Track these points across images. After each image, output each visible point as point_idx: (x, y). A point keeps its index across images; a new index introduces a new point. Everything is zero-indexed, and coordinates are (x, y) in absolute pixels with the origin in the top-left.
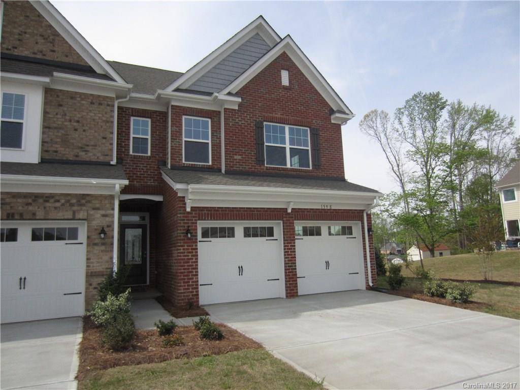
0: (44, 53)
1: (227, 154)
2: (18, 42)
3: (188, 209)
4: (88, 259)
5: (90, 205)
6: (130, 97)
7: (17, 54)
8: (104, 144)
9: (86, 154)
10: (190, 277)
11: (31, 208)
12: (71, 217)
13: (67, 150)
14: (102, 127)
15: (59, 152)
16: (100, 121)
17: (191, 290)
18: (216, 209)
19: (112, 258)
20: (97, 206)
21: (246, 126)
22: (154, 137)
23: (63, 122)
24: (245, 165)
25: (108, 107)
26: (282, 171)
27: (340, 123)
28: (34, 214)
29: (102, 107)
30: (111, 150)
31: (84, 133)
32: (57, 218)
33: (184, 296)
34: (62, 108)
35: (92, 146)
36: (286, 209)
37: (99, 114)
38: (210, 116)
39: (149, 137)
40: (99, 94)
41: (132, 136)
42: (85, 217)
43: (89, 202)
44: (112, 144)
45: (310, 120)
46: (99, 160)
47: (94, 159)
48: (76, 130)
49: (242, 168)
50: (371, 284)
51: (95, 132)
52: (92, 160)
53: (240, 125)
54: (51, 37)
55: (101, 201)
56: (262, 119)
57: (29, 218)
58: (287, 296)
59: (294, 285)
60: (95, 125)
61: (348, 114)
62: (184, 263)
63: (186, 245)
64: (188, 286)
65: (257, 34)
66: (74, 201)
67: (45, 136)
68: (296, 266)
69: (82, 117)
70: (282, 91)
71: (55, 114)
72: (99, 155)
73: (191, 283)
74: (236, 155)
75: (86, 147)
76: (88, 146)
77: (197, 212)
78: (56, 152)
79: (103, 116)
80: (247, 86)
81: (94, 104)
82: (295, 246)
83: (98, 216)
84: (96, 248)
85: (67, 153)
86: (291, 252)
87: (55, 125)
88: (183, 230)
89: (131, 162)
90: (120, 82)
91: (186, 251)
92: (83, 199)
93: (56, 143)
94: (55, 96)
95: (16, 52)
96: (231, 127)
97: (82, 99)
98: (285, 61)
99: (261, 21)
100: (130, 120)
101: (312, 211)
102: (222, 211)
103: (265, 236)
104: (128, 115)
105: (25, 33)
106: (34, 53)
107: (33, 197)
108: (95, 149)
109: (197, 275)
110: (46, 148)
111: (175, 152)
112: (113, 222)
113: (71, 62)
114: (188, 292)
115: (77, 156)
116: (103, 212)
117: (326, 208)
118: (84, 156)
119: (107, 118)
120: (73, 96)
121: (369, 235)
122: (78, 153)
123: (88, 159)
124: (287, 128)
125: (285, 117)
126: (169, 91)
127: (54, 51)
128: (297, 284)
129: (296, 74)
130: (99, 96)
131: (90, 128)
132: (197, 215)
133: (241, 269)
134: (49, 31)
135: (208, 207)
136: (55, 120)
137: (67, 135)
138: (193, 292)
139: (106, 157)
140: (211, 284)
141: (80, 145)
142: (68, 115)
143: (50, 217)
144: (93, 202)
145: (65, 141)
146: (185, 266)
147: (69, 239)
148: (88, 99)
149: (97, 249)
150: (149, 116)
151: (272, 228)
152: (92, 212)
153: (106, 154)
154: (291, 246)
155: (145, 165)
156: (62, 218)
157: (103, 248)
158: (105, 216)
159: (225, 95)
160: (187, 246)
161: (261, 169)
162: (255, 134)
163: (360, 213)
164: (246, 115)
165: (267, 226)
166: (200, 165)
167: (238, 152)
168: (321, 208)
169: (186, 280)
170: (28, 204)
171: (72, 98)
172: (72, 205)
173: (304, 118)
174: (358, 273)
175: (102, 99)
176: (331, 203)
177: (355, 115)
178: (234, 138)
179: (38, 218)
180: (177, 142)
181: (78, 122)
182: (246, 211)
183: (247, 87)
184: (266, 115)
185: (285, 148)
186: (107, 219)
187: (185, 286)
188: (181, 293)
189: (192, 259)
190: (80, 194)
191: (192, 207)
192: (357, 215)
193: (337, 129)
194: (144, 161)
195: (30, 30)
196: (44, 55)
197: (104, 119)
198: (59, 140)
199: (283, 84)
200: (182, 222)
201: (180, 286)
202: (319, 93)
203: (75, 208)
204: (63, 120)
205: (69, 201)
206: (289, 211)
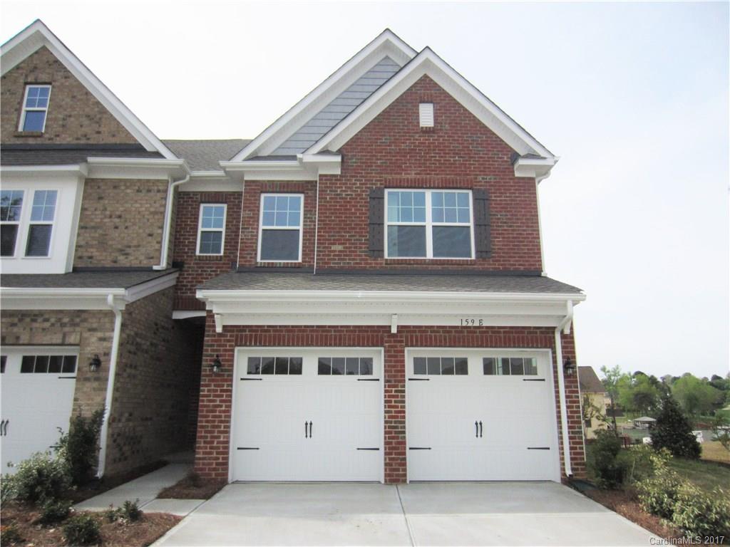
0: (88, 137)
1: (321, 243)
2: (61, 129)
3: (219, 330)
4: (76, 400)
5: (86, 325)
6: (191, 177)
7: (59, 143)
8: (149, 242)
9: (127, 258)
10: (216, 434)
11: (15, 330)
12: (59, 341)
13: (104, 254)
14: (148, 220)
15: (94, 258)
16: (147, 213)
17: (215, 455)
18: (266, 328)
19: (104, 399)
20: (95, 326)
21: (353, 199)
22: (230, 228)
23: (101, 219)
24: (349, 259)
25: (158, 194)
26: (415, 266)
27: (533, 175)
28: (18, 338)
29: (152, 194)
30: (159, 251)
31: (126, 231)
32: (44, 343)
33: (204, 464)
34: (101, 201)
35: (135, 246)
36: (390, 327)
37: (147, 203)
38: (300, 190)
39: (223, 230)
40: (148, 178)
41: (200, 229)
42: (77, 342)
43: (85, 320)
44: (160, 243)
45: (473, 177)
46: (142, 266)
47: (135, 264)
48: (116, 227)
49: (344, 263)
50: (569, 472)
51: (140, 228)
52: (133, 266)
53: (342, 198)
54: (98, 116)
55: (100, 319)
56: (381, 184)
57: (11, 342)
58: (386, 481)
59: (399, 461)
60: (139, 219)
61: (545, 158)
62: (207, 411)
63: (213, 384)
64: (211, 448)
65: (387, 58)
66: (66, 320)
67: (81, 238)
68: (404, 427)
69: (125, 210)
70: (420, 136)
71: (93, 209)
72: (142, 258)
73: (215, 444)
74: (334, 244)
75: (128, 249)
76: (129, 247)
77: (235, 333)
78: (91, 257)
79: (151, 206)
80: (359, 136)
81: (141, 191)
82: (404, 391)
83: (94, 339)
84: (88, 384)
85: (104, 258)
86: (395, 402)
87: (92, 224)
88: (211, 361)
89: (195, 266)
90: (170, 158)
91: (212, 394)
92: (78, 316)
93: (92, 246)
94: (96, 187)
95: (58, 141)
96: (328, 202)
97: (127, 188)
98: (426, 89)
99: (388, 36)
100: (199, 208)
101: (441, 330)
102: (274, 331)
103: (357, 374)
104: (195, 201)
105: (70, 116)
106: (78, 139)
107: (20, 316)
108: (137, 250)
109: (227, 432)
110: (80, 254)
111: (246, 247)
112: (110, 348)
113: (118, 142)
114: (210, 459)
115: (115, 262)
116: (100, 334)
117: (470, 324)
118: (123, 261)
119: (156, 208)
120: (116, 184)
121: (566, 376)
122: (117, 257)
123: (128, 265)
124: (428, 194)
125: (424, 177)
126: (239, 161)
127: (99, 132)
128: (405, 459)
129: (448, 106)
130: (148, 181)
131: (134, 224)
132: (234, 338)
133: (309, 426)
134: (96, 109)
135: (251, 326)
136: (93, 217)
137: (106, 235)
138: (218, 459)
139: (151, 260)
140: (258, 449)
141: (120, 246)
142: (108, 209)
143: (35, 342)
144: (90, 320)
145: (103, 244)
146: (208, 416)
147: (64, 371)
148: (135, 185)
149: (88, 386)
150: (224, 200)
151: (371, 360)
152: (86, 335)
153: (151, 255)
154: (396, 391)
155: (214, 269)
156: (50, 343)
157: (95, 384)
158: (102, 339)
159: (314, 154)
160: (215, 386)
161: (377, 264)
162: (368, 210)
163: (548, 333)
164: (354, 182)
165: (360, 356)
166: (280, 263)
167: (337, 240)
168: (460, 325)
169: (209, 439)
170: (13, 325)
171: (115, 187)
172: (63, 325)
173: (460, 175)
174: (549, 449)
175: (151, 184)
176: (481, 315)
177: (559, 157)
178: (333, 218)
179: (21, 342)
180: (249, 232)
181: (120, 217)
182: (317, 331)
183: (358, 139)
184: (389, 177)
185: (424, 227)
186: (105, 344)
187: (206, 448)
188: (200, 459)
189: (221, 406)
190: (75, 310)
191: (224, 327)
192: (541, 337)
193: (528, 186)
194: (213, 264)
195: (76, 112)
196: (88, 139)
197: (152, 210)
198: (95, 242)
199: (421, 125)
200: (210, 348)
201: (199, 448)
202: (490, 131)
203: (66, 329)
204: (103, 216)
205: (60, 320)
206: (394, 330)
